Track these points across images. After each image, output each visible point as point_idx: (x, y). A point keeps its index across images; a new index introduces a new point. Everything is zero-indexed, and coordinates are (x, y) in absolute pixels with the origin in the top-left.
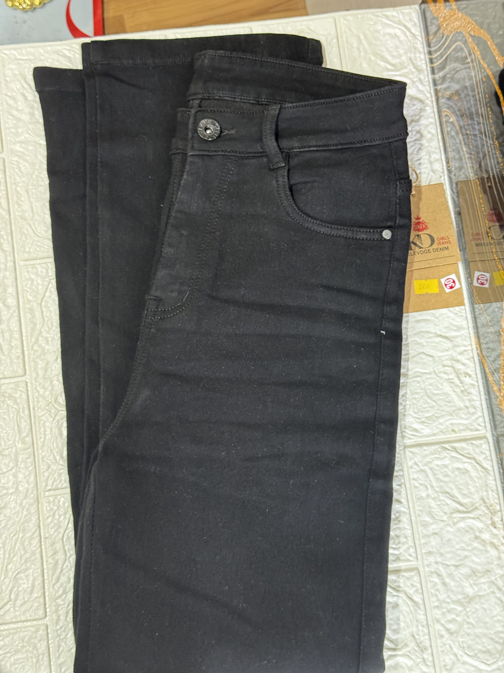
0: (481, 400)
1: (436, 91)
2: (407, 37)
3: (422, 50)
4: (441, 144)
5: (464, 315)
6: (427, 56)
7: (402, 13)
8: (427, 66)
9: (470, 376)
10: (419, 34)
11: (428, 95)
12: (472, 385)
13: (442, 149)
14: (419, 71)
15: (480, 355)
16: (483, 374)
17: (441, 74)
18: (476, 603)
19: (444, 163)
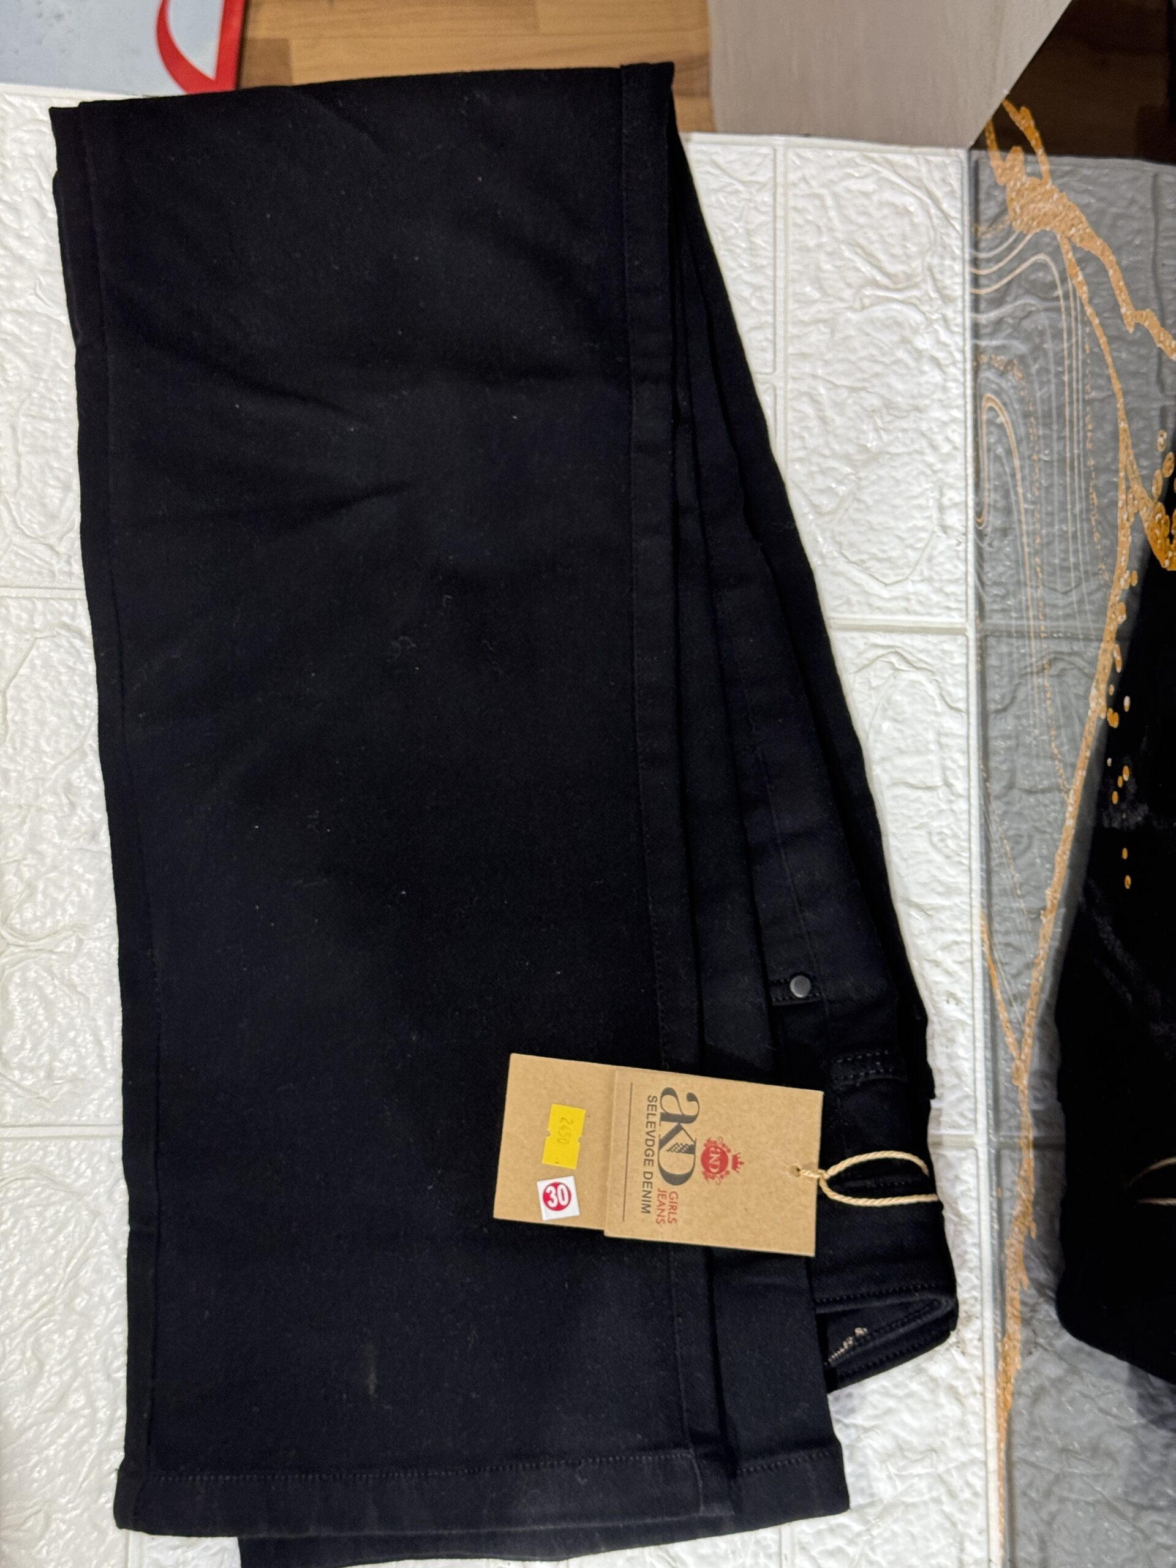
0: (975, 1059)
1: (977, 351)
2: (930, 217)
3: (958, 252)
4: (970, 470)
5: (966, 862)
6: (968, 269)
7: (928, 162)
8: (964, 289)
9: (958, 1002)
10: (958, 216)
11: (958, 356)
12: (962, 1023)
13: (971, 481)
14: (947, 299)
15: (988, 956)
16: (988, 1002)
17: (993, 315)
18: (896, 1521)
19: (971, 514)
